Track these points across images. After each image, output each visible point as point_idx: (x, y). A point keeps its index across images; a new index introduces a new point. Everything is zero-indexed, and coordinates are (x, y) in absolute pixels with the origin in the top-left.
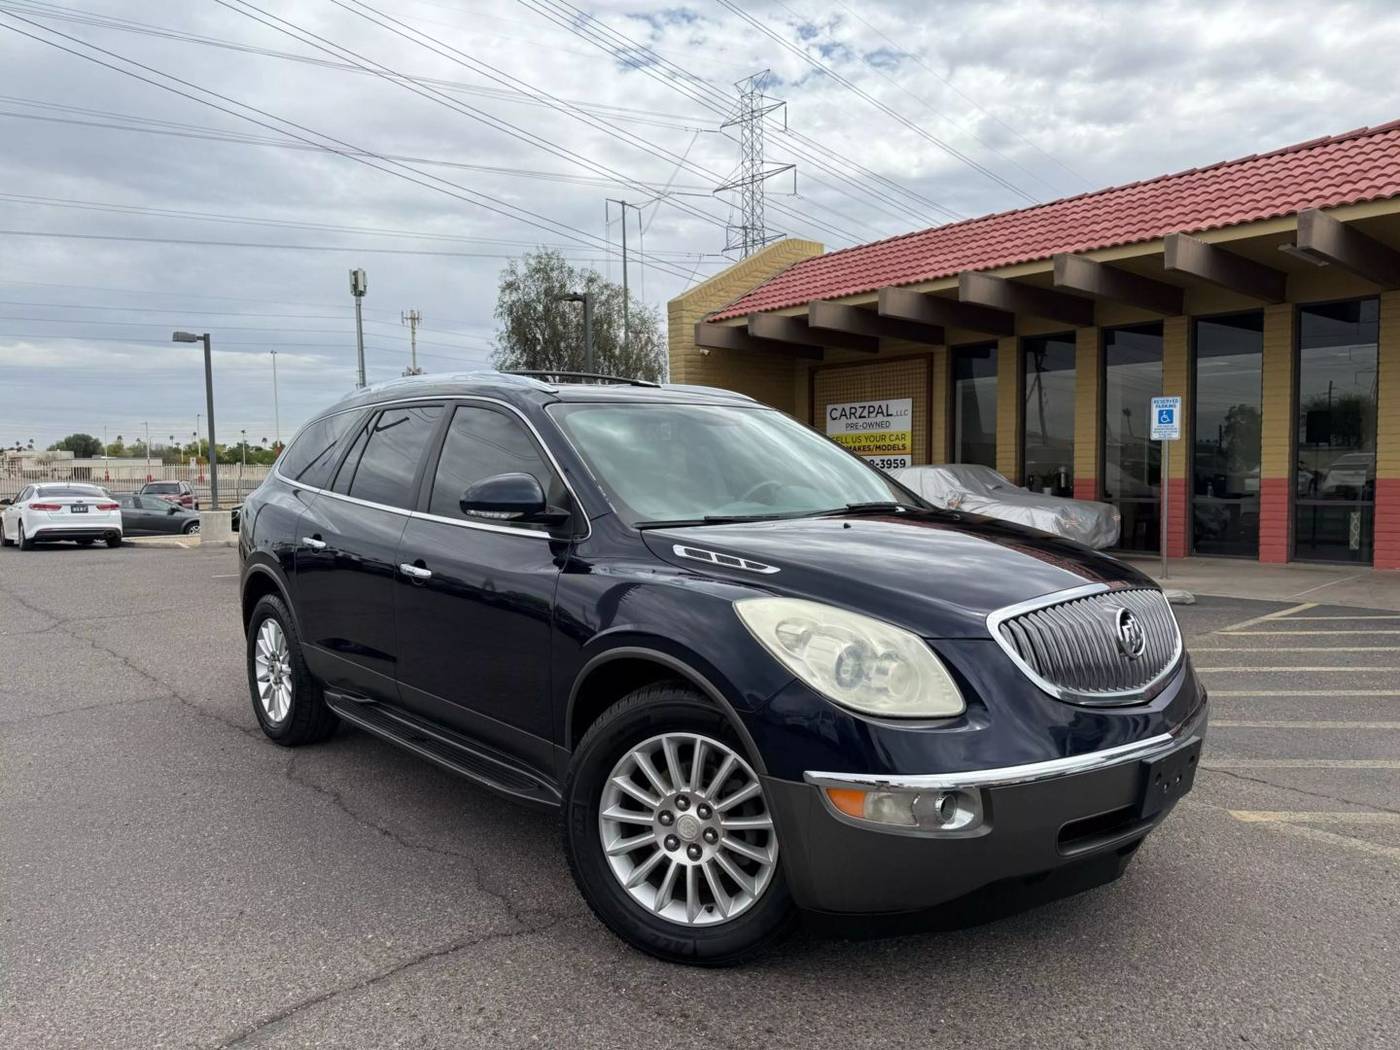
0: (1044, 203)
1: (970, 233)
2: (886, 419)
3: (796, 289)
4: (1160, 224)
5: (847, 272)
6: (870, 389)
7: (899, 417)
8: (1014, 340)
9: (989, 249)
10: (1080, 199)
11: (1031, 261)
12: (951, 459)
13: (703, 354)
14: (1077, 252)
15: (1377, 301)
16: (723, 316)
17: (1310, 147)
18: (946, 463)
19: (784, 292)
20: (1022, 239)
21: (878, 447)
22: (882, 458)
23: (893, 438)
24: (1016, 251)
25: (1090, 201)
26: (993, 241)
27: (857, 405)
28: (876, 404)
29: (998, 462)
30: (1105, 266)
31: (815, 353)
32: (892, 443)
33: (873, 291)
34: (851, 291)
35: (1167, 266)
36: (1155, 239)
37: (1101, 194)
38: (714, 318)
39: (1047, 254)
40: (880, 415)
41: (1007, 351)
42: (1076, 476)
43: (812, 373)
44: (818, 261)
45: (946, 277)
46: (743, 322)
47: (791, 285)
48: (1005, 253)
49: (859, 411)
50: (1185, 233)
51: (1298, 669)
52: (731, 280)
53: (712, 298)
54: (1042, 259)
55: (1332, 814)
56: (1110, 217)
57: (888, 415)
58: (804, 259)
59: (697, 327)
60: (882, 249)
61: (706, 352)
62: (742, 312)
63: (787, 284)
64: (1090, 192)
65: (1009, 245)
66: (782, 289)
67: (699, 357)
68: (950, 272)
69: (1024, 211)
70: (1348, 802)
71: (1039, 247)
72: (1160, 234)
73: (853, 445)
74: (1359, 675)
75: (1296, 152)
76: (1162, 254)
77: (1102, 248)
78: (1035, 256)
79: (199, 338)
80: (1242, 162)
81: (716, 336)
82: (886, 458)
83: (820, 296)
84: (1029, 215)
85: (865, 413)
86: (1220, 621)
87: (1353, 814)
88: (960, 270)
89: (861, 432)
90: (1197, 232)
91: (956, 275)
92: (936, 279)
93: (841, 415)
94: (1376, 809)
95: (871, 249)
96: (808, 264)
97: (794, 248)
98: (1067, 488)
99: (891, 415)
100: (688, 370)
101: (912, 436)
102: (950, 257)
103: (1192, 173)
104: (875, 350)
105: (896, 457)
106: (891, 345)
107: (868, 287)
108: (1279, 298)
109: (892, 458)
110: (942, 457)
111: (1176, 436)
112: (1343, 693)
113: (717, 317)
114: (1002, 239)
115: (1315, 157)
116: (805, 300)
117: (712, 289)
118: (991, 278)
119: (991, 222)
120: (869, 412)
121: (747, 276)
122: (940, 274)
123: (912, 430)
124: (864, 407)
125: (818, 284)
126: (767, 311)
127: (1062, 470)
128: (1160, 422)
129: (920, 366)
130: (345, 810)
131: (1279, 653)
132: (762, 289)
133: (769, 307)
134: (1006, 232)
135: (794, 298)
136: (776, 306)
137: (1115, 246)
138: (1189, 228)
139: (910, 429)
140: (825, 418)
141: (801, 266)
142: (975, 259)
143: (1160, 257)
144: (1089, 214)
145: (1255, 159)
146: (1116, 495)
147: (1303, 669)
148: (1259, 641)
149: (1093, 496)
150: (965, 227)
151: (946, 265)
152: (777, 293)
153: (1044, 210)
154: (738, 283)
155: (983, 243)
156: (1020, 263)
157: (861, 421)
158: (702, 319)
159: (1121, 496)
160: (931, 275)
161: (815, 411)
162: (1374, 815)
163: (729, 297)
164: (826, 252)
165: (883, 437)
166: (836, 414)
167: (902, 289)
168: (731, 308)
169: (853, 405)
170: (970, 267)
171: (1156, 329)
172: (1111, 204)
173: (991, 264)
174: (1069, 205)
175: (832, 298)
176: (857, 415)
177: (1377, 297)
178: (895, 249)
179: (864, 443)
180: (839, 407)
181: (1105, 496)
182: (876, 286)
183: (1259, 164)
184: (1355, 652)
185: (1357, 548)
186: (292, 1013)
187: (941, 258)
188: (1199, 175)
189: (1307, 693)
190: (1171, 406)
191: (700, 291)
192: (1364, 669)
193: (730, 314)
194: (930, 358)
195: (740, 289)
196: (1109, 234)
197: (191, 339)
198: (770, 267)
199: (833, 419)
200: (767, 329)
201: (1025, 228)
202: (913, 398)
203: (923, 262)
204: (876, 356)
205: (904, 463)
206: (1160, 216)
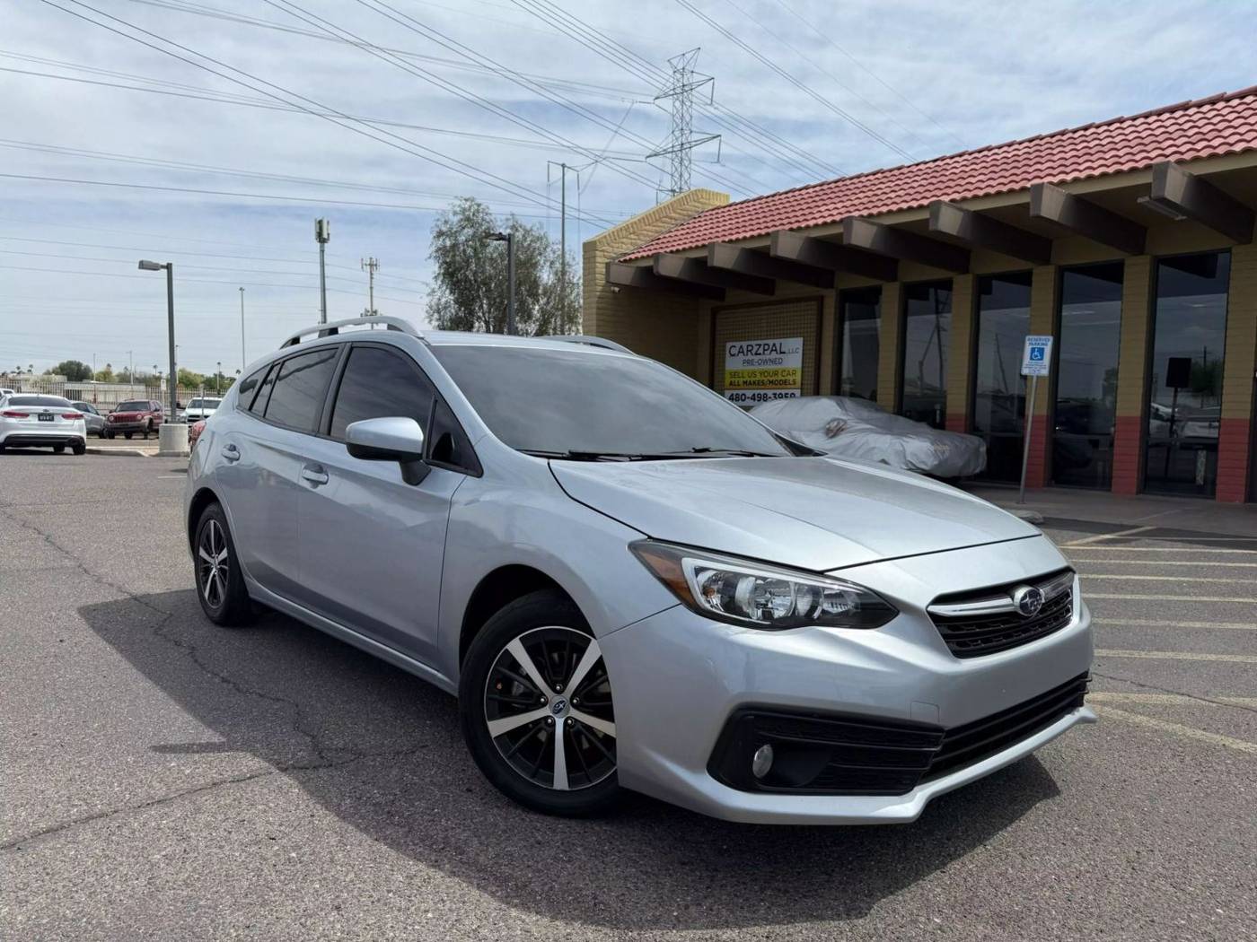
0: (927, 160)
1: (860, 185)
2: (779, 356)
3: (701, 234)
4: (1030, 176)
5: (747, 219)
6: (765, 329)
7: (792, 355)
8: (896, 285)
9: (875, 199)
10: (960, 155)
11: (910, 209)
12: (837, 392)
13: (614, 292)
14: (953, 201)
15: (1228, 254)
16: (633, 257)
17: (1172, 110)
18: (832, 394)
19: (689, 236)
20: (905, 190)
21: (771, 382)
22: (775, 391)
23: (785, 374)
24: (898, 200)
25: (970, 157)
26: (879, 192)
27: (753, 343)
28: (771, 342)
29: (878, 397)
30: (977, 214)
31: (720, 295)
32: (783, 378)
33: (768, 235)
34: (748, 235)
35: (1032, 213)
36: (1023, 189)
37: (980, 152)
38: (625, 258)
39: (925, 203)
40: (774, 353)
41: (891, 296)
42: (949, 411)
43: (714, 314)
44: (722, 210)
45: (833, 223)
46: (650, 263)
47: (695, 230)
48: (889, 202)
49: (756, 348)
50: (1051, 183)
51: (1124, 577)
52: (643, 225)
53: (624, 240)
54: (921, 208)
55: (1125, 695)
56: (986, 171)
57: (781, 353)
58: (711, 208)
59: (608, 265)
60: (780, 199)
61: (617, 289)
62: (650, 253)
63: (693, 230)
64: (970, 150)
65: (893, 195)
66: (688, 233)
67: (611, 295)
68: (838, 218)
69: (909, 167)
70: (1143, 686)
71: (919, 196)
72: (1029, 185)
73: (749, 379)
74: (1180, 584)
75: (1159, 115)
76: (1028, 204)
77: (976, 198)
78: (915, 204)
79: (163, 267)
80: (1109, 124)
81: (625, 275)
82: (778, 392)
83: (720, 240)
84: (915, 170)
85: (761, 351)
86: (1063, 537)
87: (1145, 695)
88: (846, 216)
89: (756, 368)
90: (1062, 183)
91: (843, 221)
92: (824, 224)
93: (739, 352)
94: (1169, 692)
95: (771, 199)
96: (714, 212)
97: (702, 198)
98: (941, 420)
99: (784, 353)
100: (600, 305)
101: (802, 372)
102: (839, 205)
103: (1063, 133)
104: (772, 293)
105: (786, 391)
106: (786, 289)
107: (762, 231)
108: (1139, 250)
109: (783, 392)
110: (829, 389)
111: (1045, 373)
112: (1160, 597)
113: (627, 258)
114: (887, 190)
115: (1176, 119)
116: (707, 243)
117: (624, 232)
118: (874, 224)
119: (879, 175)
120: (764, 350)
121: (657, 220)
122: (829, 220)
123: (803, 367)
124: (760, 345)
125: (720, 229)
126: (672, 252)
127: (938, 407)
129: (814, 305)
130: (196, 661)
131: (1110, 565)
132: (671, 234)
133: (674, 249)
134: (892, 184)
135: (697, 241)
136: (681, 248)
137: (987, 196)
138: (1056, 180)
139: (800, 365)
140: (725, 354)
141: (707, 214)
142: (861, 207)
143: (1026, 206)
144: (967, 169)
145: (1121, 121)
146: (984, 430)
147: (1128, 577)
148: (1096, 554)
149: (962, 428)
150: (855, 181)
151: (835, 212)
152: (682, 237)
153: (928, 165)
154: (648, 227)
155: (870, 194)
156: (900, 211)
157: (758, 357)
158: (614, 259)
159: (992, 431)
160: (820, 221)
161: (716, 348)
162: (1165, 697)
163: (639, 239)
164: (731, 201)
165: (776, 373)
166: (734, 351)
167: (793, 233)
168: (641, 250)
169: (749, 343)
170: (856, 214)
171: (1024, 279)
172: (988, 160)
173: (875, 211)
174: (950, 161)
175: (731, 241)
176: (754, 352)
177: (1229, 251)
178: (792, 199)
179: (758, 378)
180: (738, 344)
181: (973, 429)
182: (769, 230)
183: (1124, 125)
184: (1181, 566)
185: (1202, 483)
186: (69, 825)
187: (831, 207)
188: (1070, 135)
189: (1128, 597)
190: (1043, 345)
191: (613, 233)
192: (1186, 579)
193: (639, 255)
194: (821, 300)
195: (650, 234)
196: (983, 185)
197: (155, 267)
198: (679, 214)
199: (733, 355)
200: (671, 268)
201: (909, 181)
202: (804, 337)
203: (815, 210)
204: (772, 298)
205: (793, 395)
206: (1031, 170)
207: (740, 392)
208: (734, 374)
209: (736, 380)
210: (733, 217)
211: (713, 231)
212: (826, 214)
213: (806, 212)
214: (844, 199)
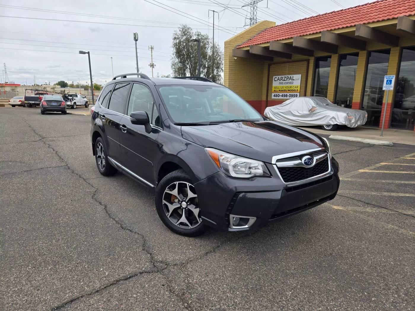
0: (352, 7)
1: (326, 18)
3: (266, 37)
4: (396, 13)
5: (283, 31)
6: (288, 71)
7: (297, 80)
8: (337, 55)
9: (332, 23)
10: (366, 5)
11: (347, 27)
12: (312, 95)
13: (235, 59)
14: (364, 24)
16: (242, 46)
18: (311, 96)
19: (262, 38)
20: (344, 19)
21: (289, 90)
22: (290, 94)
23: (294, 87)
24: (342, 23)
25: (370, 5)
26: (334, 20)
27: (283, 76)
28: (289, 76)
29: (328, 96)
30: (374, 29)
31: (271, 59)
32: (293, 89)
33: (292, 38)
34: (284, 38)
35: (398, 28)
36: (394, 19)
37: (374, 3)
38: (239, 47)
39: (353, 24)
40: (290, 80)
41: (334, 59)
42: (354, 101)
43: (269, 66)
44: (274, 28)
45: (317, 33)
46: (248, 48)
48: (338, 24)
49: (284, 78)
50: (406, 16)
52: (245, 34)
53: (239, 40)
54: (351, 26)
56: (377, 11)
57: (293, 80)
58: (269, 27)
59: (233, 50)
60: (295, 24)
61: (236, 58)
62: (248, 45)
63: (263, 36)
64: (370, 2)
65: (339, 21)
67: (233, 60)
68: (318, 31)
69: (345, 10)
71: (350, 22)
72: (396, 16)
73: (281, 89)
76: (397, 24)
77: (373, 22)
78: (349, 25)
79: (87, 53)
81: (240, 54)
83: (274, 40)
84: (347, 11)
85: (286, 79)
88: (322, 30)
89: (284, 85)
90: (410, 15)
91: (320, 32)
92: (313, 34)
93: (278, 80)
95: (292, 24)
96: (270, 29)
97: (266, 24)
98: (349, 105)
101: (300, 87)
102: (318, 26)
104: (291, 58)
105: (294, 94)
106: (296, 57)
107: (290, 37)
109: (293, 94)
110: (310, 94)
111: (392, 89)
113: (240, 47)
114: (337, 19)
116: (269, 41)
117: (239, 37)
118: (333, 33)
119: (333, 14)
120: (287, 79)
121: (250, 33)
122: (315, 32)
123: (300, 85)
124: (285, 77)
125: (273, 36)
126: (256, 45)
127: (349, 99)
128: (387, 84)
129: (305, 63)
132: (255, 37)
133: (257, 43)
134: (339, 17)
135: (265, 40)
136: (259, 43)
137: (378, 21)
138: (407, 14)
140: (273, 80)
141: (268, 30)
142: (327, 26)
143: (395, 25)
144: (369, 10)
146: (365, 107)
149: (358, 108)
150: (324, 16)
151: (317, 29)
152: (259, 39)
153: (353, 9)
154: (247, 36)
156: (343, 28)
157: (284, 81)
158: (235, 47)
159: (367, 108)
160: (312, 32)
161: (270, 78)
163: (244, 40)
164: (276, 25)
165: (291, 87)
166: (276, 79)
167: (302, 37)
168: (244, 44)
170: (325, 29)
171: (388, 52)
172: (377, 6)
173: (333, 28)
174: (362, 7)
175: (278, 40)
176: (283, 80)
178: (300, 24)
179: (284, 89)
180: (277, 77)
181: (362, 108)
182: (292, 36)
187: (315, 26)
190: (391, 78)
191: (235, 38)
193: (244, 46)
194: (308, 61)
195: (248, 37)
196: (376, 17)
197: (84, 53)
198: (258, 30)
199: (275, 81)
200: (256, 51)
201: (346, 16)
202: (301, 74)
203: (309, 28)
204: (290, 60)
205: (297, 96)
206: (396, 10)
207: (278, 94)
208: (276, 88)
209: (276, 89)
210: (278, 31)
211: (271, 36)
212: (313, 29)
213: (306, 29)
214: (320, 23)
